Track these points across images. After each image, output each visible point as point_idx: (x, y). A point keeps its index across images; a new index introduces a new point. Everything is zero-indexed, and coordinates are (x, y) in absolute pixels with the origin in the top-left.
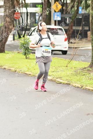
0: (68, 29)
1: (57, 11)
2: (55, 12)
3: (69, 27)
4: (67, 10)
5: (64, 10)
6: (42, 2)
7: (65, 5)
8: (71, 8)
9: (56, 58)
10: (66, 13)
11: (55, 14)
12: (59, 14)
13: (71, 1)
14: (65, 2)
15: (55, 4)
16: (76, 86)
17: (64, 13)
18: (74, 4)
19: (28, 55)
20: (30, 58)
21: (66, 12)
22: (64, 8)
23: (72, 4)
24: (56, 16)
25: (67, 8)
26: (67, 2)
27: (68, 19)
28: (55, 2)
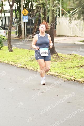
0: (34, 28)
1: (25, 15)
2: (24, 16)
3: (34, 26)
4: (33, 14)
5: (31, 14)
6: (16, 9)
7: (32, 11)
8: (36, 13)
9: (22, 49)
10: (33, 17)
11: (24, 17)
12: (26, 17)
13: (36, 8)
14: (32, 9)
15: (24, 10)
16: (30, 69)
17: (31, 16)
18: (38, 10)
19: (2, 47)
20: (3, 49)
21: (33, 15)
22: (31, 13)
23: (37, 10)
24: (24, 19)
25: (33, 13)
26: (33, 9)
27: (34, 20)
28: (24, 9)
